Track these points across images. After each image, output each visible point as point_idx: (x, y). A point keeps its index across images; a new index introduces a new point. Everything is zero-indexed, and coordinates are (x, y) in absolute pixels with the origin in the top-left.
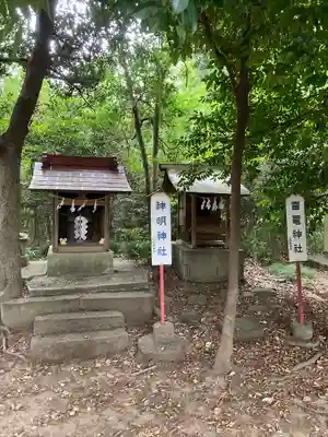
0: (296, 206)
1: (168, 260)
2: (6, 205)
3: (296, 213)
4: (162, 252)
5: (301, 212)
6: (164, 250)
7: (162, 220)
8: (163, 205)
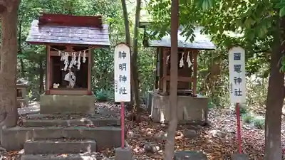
0: (237, 57)
1: (127, 98)
2: (6, 54)
3: (237, 62)
4: (123, 91)
5: (242, 62)
6: (124, 90)
7: (122, 67)
8: (124, 55)
